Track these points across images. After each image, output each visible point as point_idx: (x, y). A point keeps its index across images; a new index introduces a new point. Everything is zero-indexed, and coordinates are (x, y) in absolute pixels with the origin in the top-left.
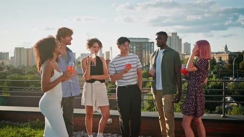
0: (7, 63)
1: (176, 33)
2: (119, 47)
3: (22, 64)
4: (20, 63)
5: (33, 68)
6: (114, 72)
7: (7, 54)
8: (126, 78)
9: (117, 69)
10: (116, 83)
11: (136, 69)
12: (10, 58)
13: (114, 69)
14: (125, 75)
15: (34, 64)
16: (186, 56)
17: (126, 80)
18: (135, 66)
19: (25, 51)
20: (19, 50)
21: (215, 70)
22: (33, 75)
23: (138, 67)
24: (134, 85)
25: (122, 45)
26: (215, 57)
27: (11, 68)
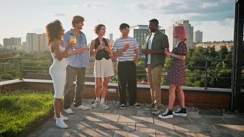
0: (19, 48)
1: (188, 21)
2: (121, 31)
3: (34, 50)
4: (32, 49)
5: (45, 53)
6: (116, 51)
7: (20, 39)
8: (125, 55)
9: (119, 48)
10: (117, 60)
11: (133, 49)
12: (22, 43)
13: (116, 48)
14: (124, 53)
15: (45, 50)
16: (197, 44)
17: (125, 57)
18: (133, 47)
19: (37, 37)
20: (30, 36)
21: (226, 59)
22: (45, 61)
23: (135, 48)
24: (131, 61)
25: (124, 29)
26: (227, 46)
27: (23, 53)
